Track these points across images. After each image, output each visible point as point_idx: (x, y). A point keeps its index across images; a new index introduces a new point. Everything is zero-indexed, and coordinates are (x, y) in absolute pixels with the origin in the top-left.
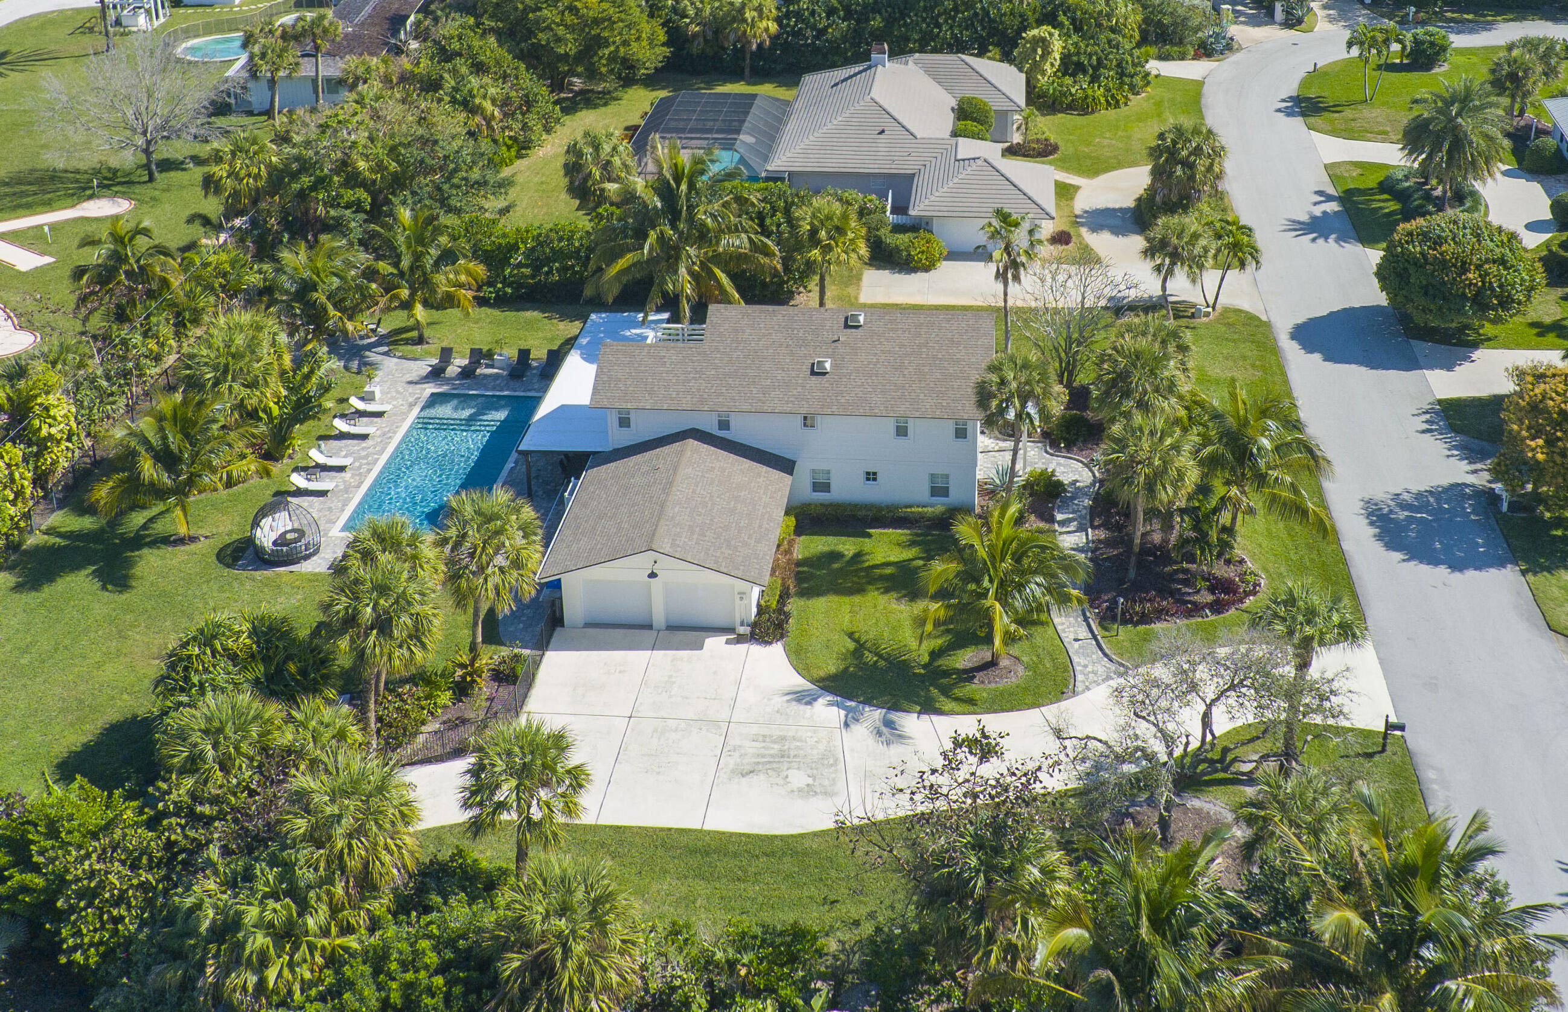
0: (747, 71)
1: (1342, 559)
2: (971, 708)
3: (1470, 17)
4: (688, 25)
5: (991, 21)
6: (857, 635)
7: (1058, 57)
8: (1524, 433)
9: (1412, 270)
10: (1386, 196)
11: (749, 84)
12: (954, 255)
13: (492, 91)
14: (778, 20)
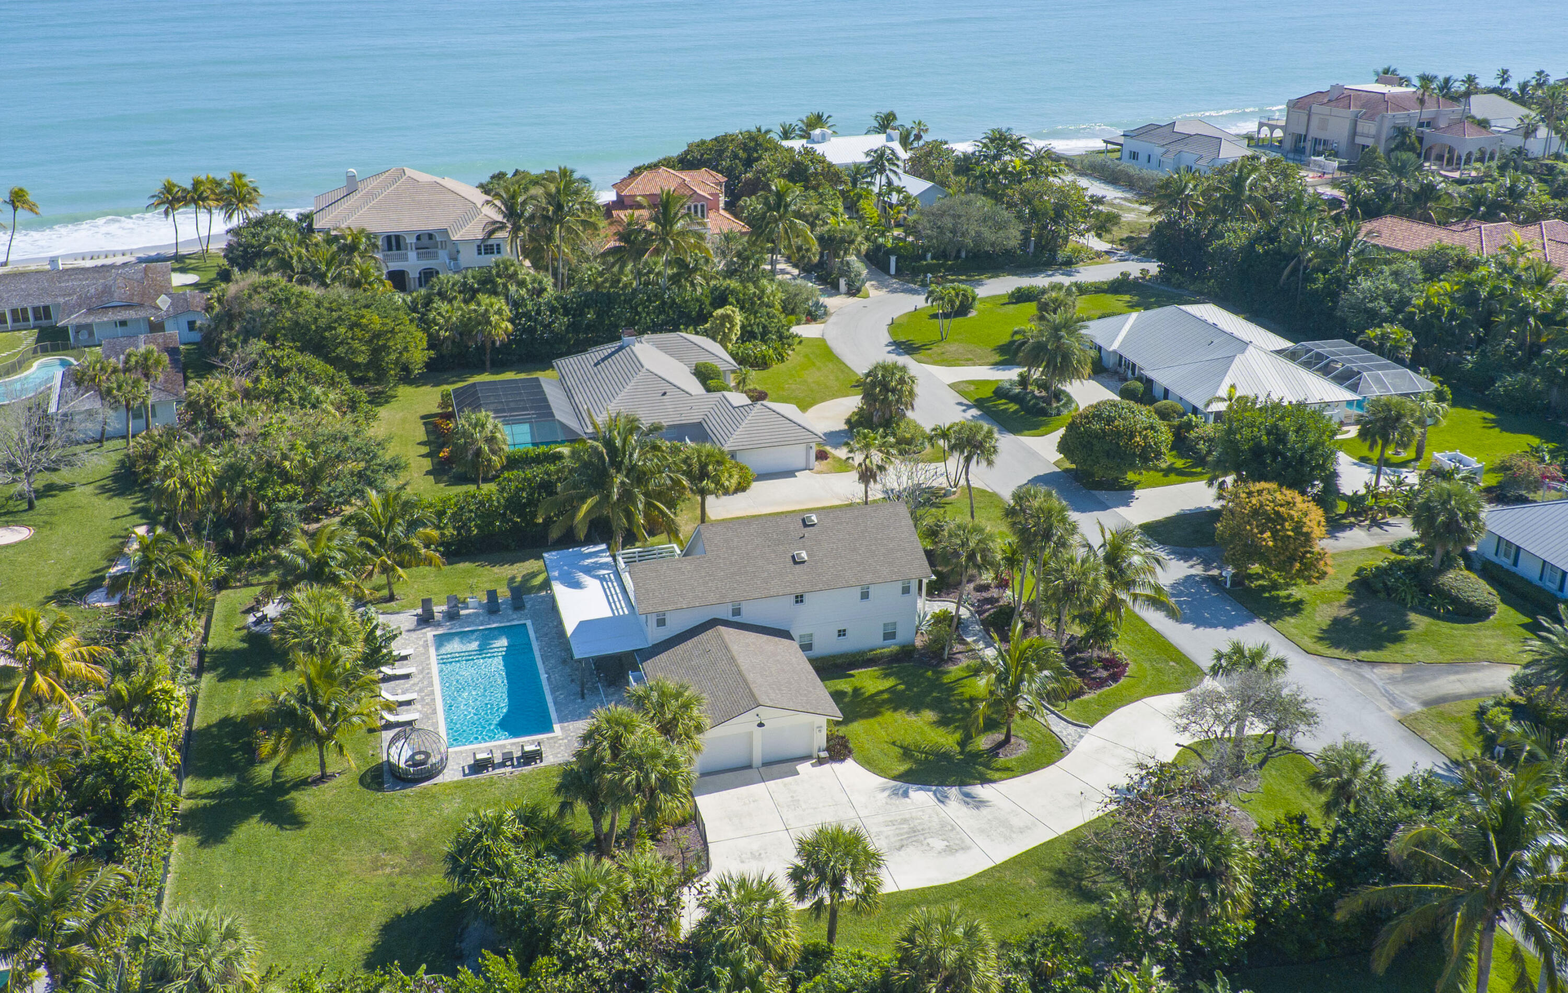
0: (488, 363)
1: (1158, 634)
2: (1010, 774)
3: (964, 277)
4: (438, 332)
5: (679, 306)
6: (898, 743)
7: (739, 329)
8: (1256, 531)
9: (1095, 442)
10: (1003, 401)
11: (493, 374)
12: (764, 476)
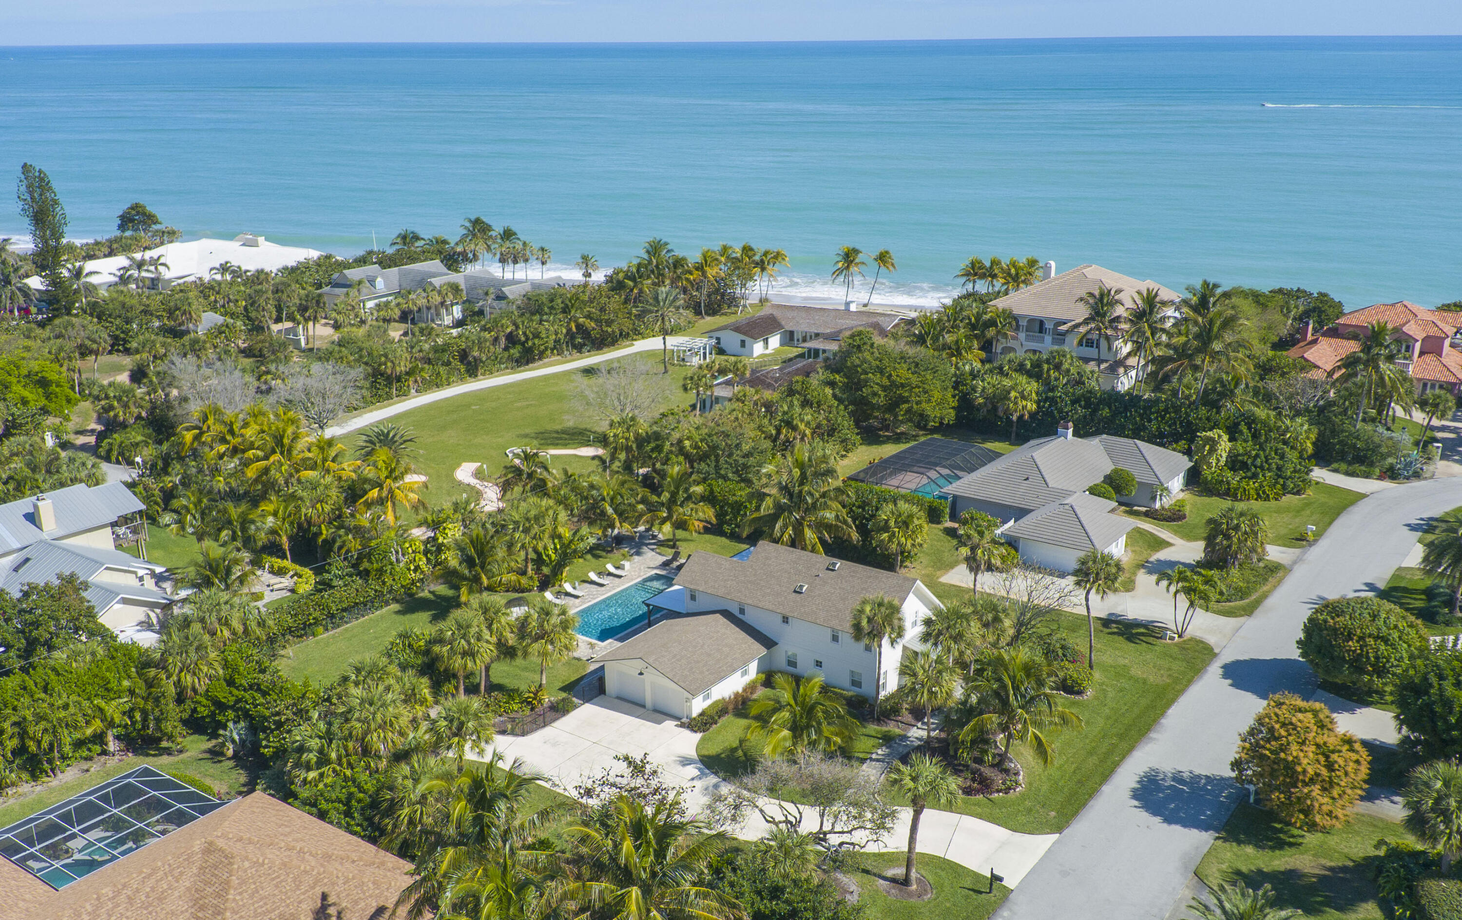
0: (1013, 435)
1: (1092, 793)
4: (977, 398)
6: (743, 742)
7: (1224, 455)
13: (808, 418)
14: (1038, 403)
